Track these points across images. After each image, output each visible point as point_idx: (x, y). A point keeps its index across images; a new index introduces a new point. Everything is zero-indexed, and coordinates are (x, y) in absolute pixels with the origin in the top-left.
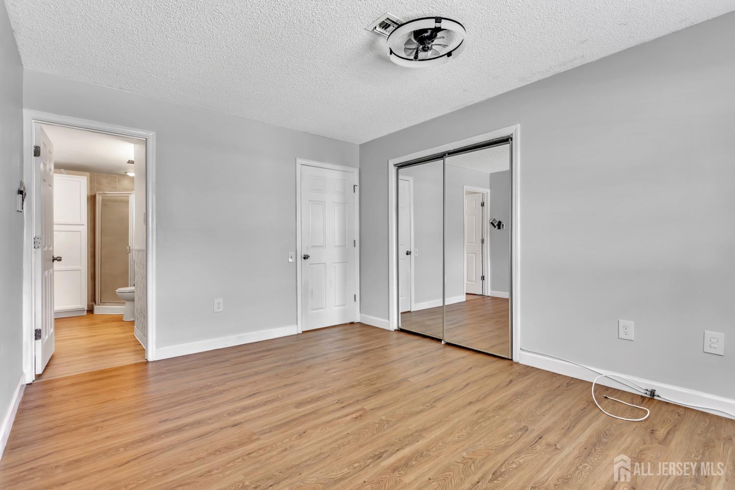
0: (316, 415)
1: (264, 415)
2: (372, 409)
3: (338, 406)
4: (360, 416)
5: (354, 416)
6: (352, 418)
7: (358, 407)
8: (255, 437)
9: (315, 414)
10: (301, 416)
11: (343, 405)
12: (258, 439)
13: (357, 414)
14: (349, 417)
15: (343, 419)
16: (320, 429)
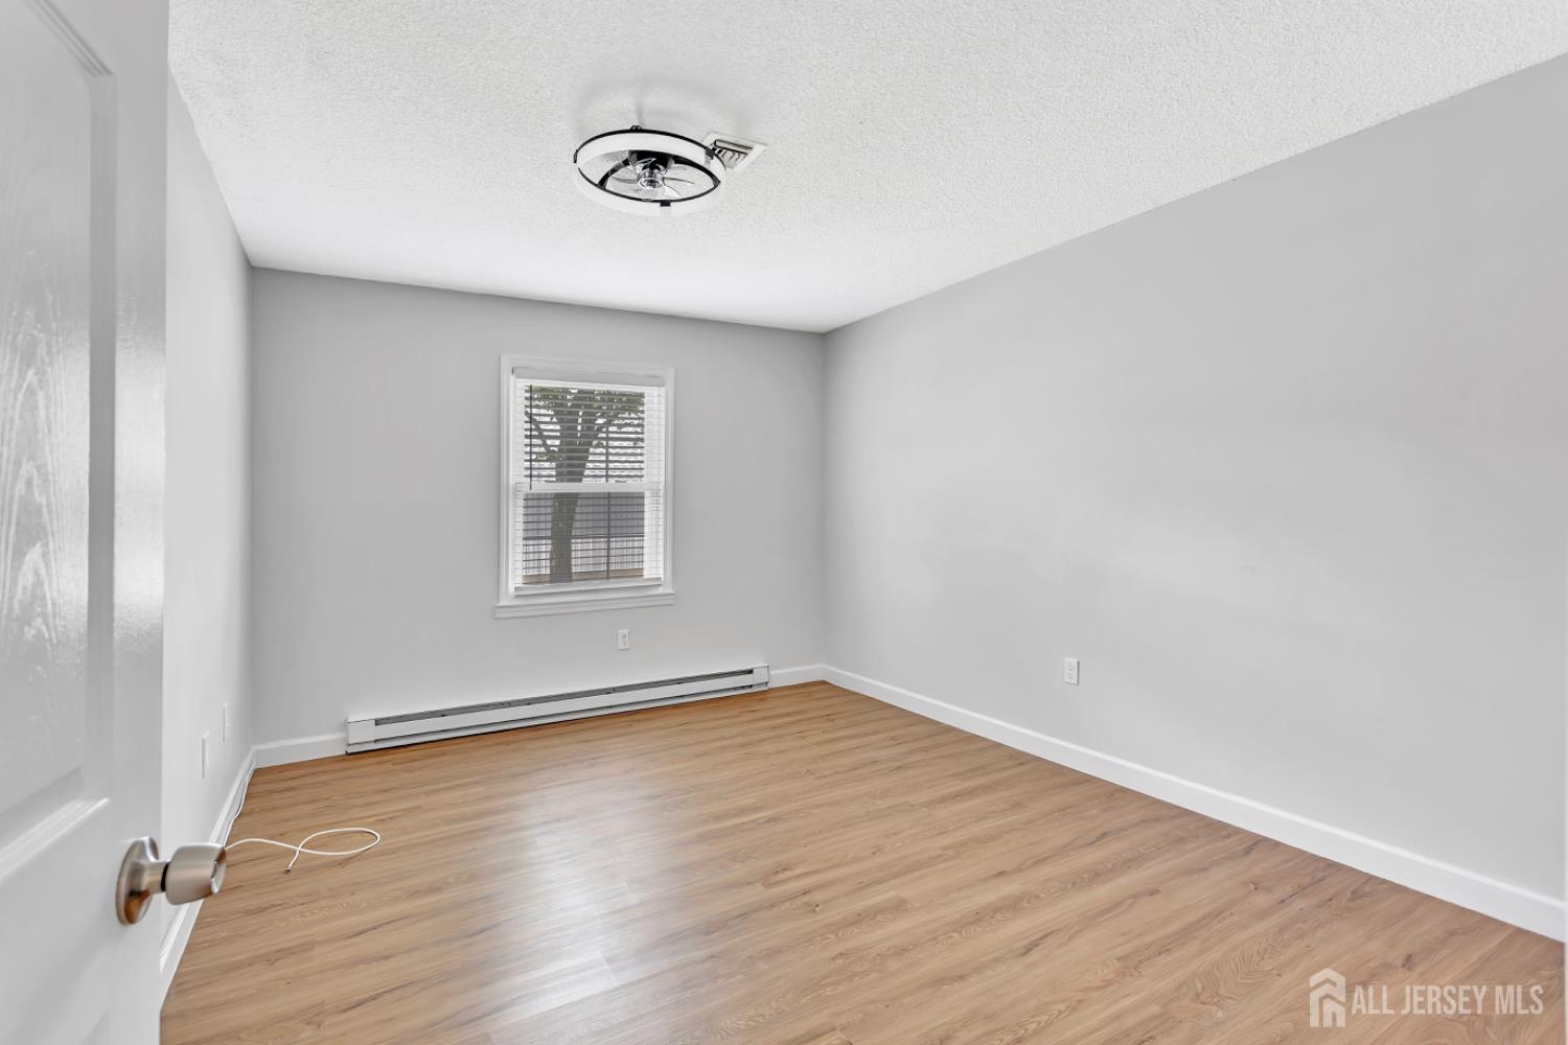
0: (860, 880)
1: (960, 890)
2: (749, 883)
3: (817, 897)
4: (777, 872)
5: (788, 874)
6: (791, 870)
7: (776, 891)
8: (950, 853)
9: (860, 883)
10: (886, 881)
11: (805, 898)
12: (946, 848)
13: (782, 876)
14: (798, 871)
15: (809, 869)
16: (850, 856)
